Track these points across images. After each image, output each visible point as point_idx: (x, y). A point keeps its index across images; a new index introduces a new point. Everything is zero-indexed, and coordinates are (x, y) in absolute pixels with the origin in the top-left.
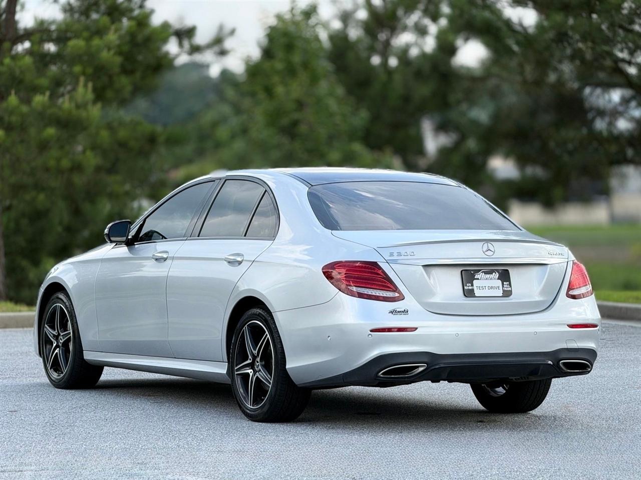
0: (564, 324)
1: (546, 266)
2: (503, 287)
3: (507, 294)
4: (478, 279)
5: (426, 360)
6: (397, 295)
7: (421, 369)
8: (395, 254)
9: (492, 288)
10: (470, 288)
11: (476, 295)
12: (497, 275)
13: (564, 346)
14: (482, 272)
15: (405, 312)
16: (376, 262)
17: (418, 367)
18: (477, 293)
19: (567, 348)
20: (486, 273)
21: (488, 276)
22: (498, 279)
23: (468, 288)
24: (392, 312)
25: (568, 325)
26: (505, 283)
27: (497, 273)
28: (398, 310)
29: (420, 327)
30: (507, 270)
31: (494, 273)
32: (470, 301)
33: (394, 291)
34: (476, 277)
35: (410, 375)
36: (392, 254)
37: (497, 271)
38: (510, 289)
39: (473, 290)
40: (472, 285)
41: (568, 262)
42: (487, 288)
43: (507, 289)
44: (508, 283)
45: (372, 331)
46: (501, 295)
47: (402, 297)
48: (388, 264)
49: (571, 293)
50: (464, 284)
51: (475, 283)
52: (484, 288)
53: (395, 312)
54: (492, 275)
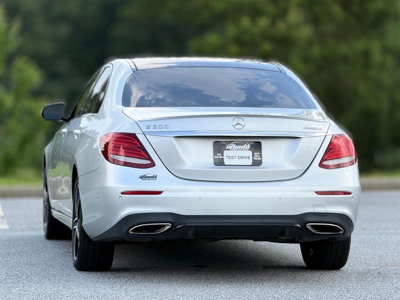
0: (312, 191)
1: (298, 139)
2: (253, 156)
3: (257, 163)
4: (229, 150)
5: (171, 220)
6: (149, 162)
7: (167, 228)
8: (152, 127)
9: (242, 157)
10: (220, 157)
11: (225, 163)
12: (249, 146)
13: (311, 210)
14: (234, 144)
15: (154, 177)
16: (135, 134)
17: (164, 226)
18: (227, 162)
19: (315, 213)
20: (237, 144)
21: (239, 147)
22: (249, 150)
23: (218, 157)
24: (141, 177)
25: (315, 192)
26: (255, 154)
27: (249, 145)
28: (147, 175)
29: (166, 191)
30: (260, 142)
31: (245, 145)
32: (220, 169)
33: (146, 159)
34: (227, 148)
35: (157, 233)
36: (148, 127)
37: (249, 142)
38: (260, 159)
39: (223, 159)
40: (222, 155)
41: (325, 136)
42: (237, 157)
43: (257, 159)
44: (259, 153)
45: (123, 193)
46: (251, 164)
47: (153, 165)
48: (145, 135)
49: (325, 163)
50: (215, 154)
51: (226, 153)
52: (234, 157)
53: (143, 177)
54: (243, 146)
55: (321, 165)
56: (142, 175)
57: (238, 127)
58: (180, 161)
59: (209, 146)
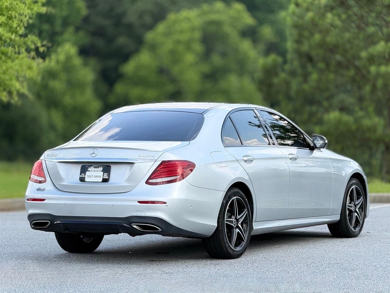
0: (135, 201)
2: (103, 176)
4: (89, 171)
5: (50, 219)
6: (43, 179)
7: (49, 224)
9: (96, 176)
10: (83, 176)
11: (86, 181)
14: (93, 167)
15: (44, 190)
17: (48, 222)
18: (87, 179)
19: (137, 216)
20: (95, 167)
21: (96, 169)
22: (102, 171)
24: (37, 189)
25: (138, 201)
26: (105, 174)
27: (102, 168)
28: (41, 188)
29: (47, 199)
30: (110, 166)
31: (100, 168)
32: (83, 184)
33: (43, 177)
34: (88, 170)
35: (45, 227)
36: (48, 155)
38: (107, 177)
39: (84, 178)
40: (85, 175)
41: (155, 162)
42: (93, 177)
43: (105, 178)
44: (107, 174)
45: (28, 200)
46: (101, 181)
47: (45, 181)
48: (45, 161)
49: (150, 181)
50: (81, 174)
51: (87, 173)
52: (92, 176)
53: (39, 190)
54: (98, 169)
55: (147, 182)
56: (38, 188)
57: (94, 155)
58: (60, 179)
59: (78, 168)
